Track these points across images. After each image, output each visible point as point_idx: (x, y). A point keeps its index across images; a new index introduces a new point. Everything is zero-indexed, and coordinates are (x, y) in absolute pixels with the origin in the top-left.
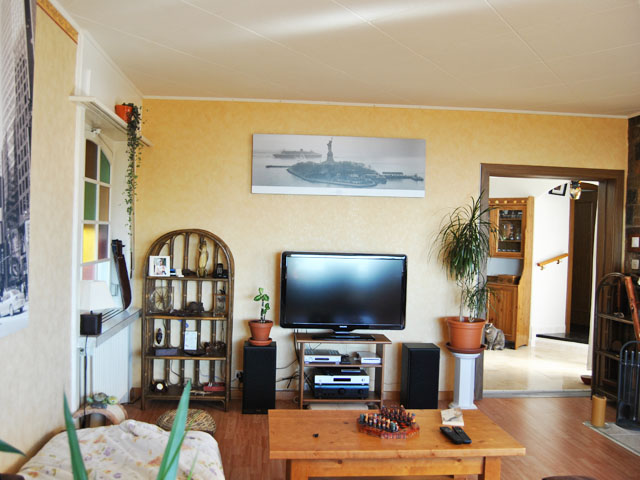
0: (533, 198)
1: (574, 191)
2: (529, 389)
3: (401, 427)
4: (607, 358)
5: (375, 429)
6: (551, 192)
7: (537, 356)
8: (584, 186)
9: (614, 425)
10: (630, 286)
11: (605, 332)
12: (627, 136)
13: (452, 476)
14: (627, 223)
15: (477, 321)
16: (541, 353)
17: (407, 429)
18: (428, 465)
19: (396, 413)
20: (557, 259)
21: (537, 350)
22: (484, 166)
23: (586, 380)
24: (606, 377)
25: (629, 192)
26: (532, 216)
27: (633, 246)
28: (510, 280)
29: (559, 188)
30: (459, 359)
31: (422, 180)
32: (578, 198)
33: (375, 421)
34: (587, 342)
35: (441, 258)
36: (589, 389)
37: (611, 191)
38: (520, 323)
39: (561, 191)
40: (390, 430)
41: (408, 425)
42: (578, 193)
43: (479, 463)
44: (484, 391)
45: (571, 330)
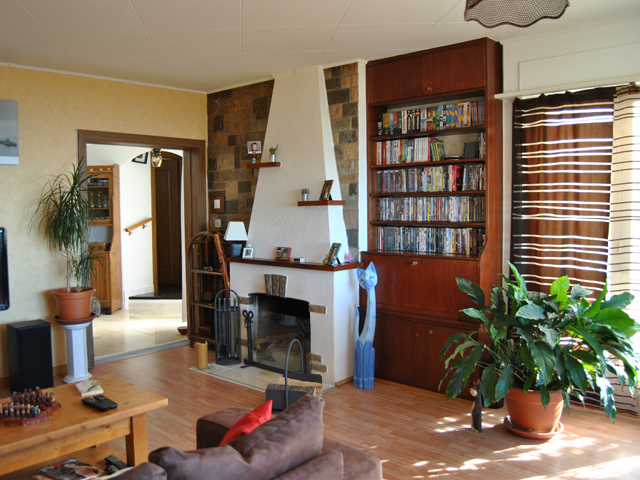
0: (118, 166)
1: (155, 160)
2: (128, 350)
3: (42, 410)
4: (200, 308)
5: (13, 419)
6: (134, 160)
7: (131, 318)
8: (165, 155)
9: (214, 364)
10: (219, 242)
11: (196, 285)
12: (206, 110)
13: (94, 447)
14: (209, 188)
15: (84, 289)
16: (135, 314)
17: (49, 409)
18: (78, 440)
19: (32, 396)
20: (142, 223)
21: (130, 311)
22: (80, 132)
23: (182, 331)
24: (201, 325)
25: (209, 160)
26: (118, 183)
27: (215, 207)
28: (100, 248)
29: (140, 156)
30: (70, 331)
31: (15, 145)
32: (159, 165)
33: (12, 410)
34: (180, 298)
35: (43, 229)
36: (186, 338)
37: (195, 159)
38: (113, 288)
39: (143, 160)
40: (32, 415)
41: (47, 406)
42: (159, 161)
43: (127, 424)
44: (95, 358)
45: (159, 289)
